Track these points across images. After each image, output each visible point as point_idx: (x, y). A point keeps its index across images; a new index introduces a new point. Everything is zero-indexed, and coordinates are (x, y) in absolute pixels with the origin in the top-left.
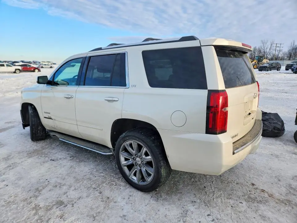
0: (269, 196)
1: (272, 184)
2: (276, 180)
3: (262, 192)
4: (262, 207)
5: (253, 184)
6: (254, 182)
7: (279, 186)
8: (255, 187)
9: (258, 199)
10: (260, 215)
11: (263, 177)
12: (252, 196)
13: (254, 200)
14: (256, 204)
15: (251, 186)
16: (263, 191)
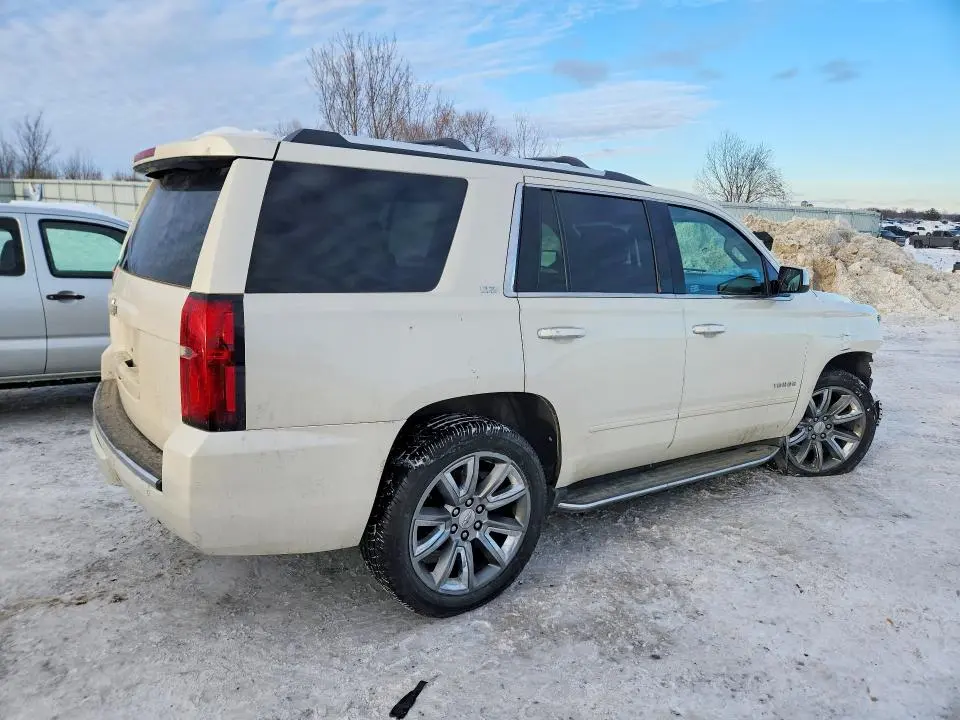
0: (57, 600)
1: (66, 639)
2: (58, 660)
3: (80, 595)
4: (62, 569)
5: (120, 600)
6: (122, 605)
7: (40, 646)
8: (110, 598)
9: (80, 579)
10: (58, 557)
11: (108, 645)
12: (99, 575)
13: (90, 570)
14: (80, 566)
15: (120, 591)
16: (81, 602)
